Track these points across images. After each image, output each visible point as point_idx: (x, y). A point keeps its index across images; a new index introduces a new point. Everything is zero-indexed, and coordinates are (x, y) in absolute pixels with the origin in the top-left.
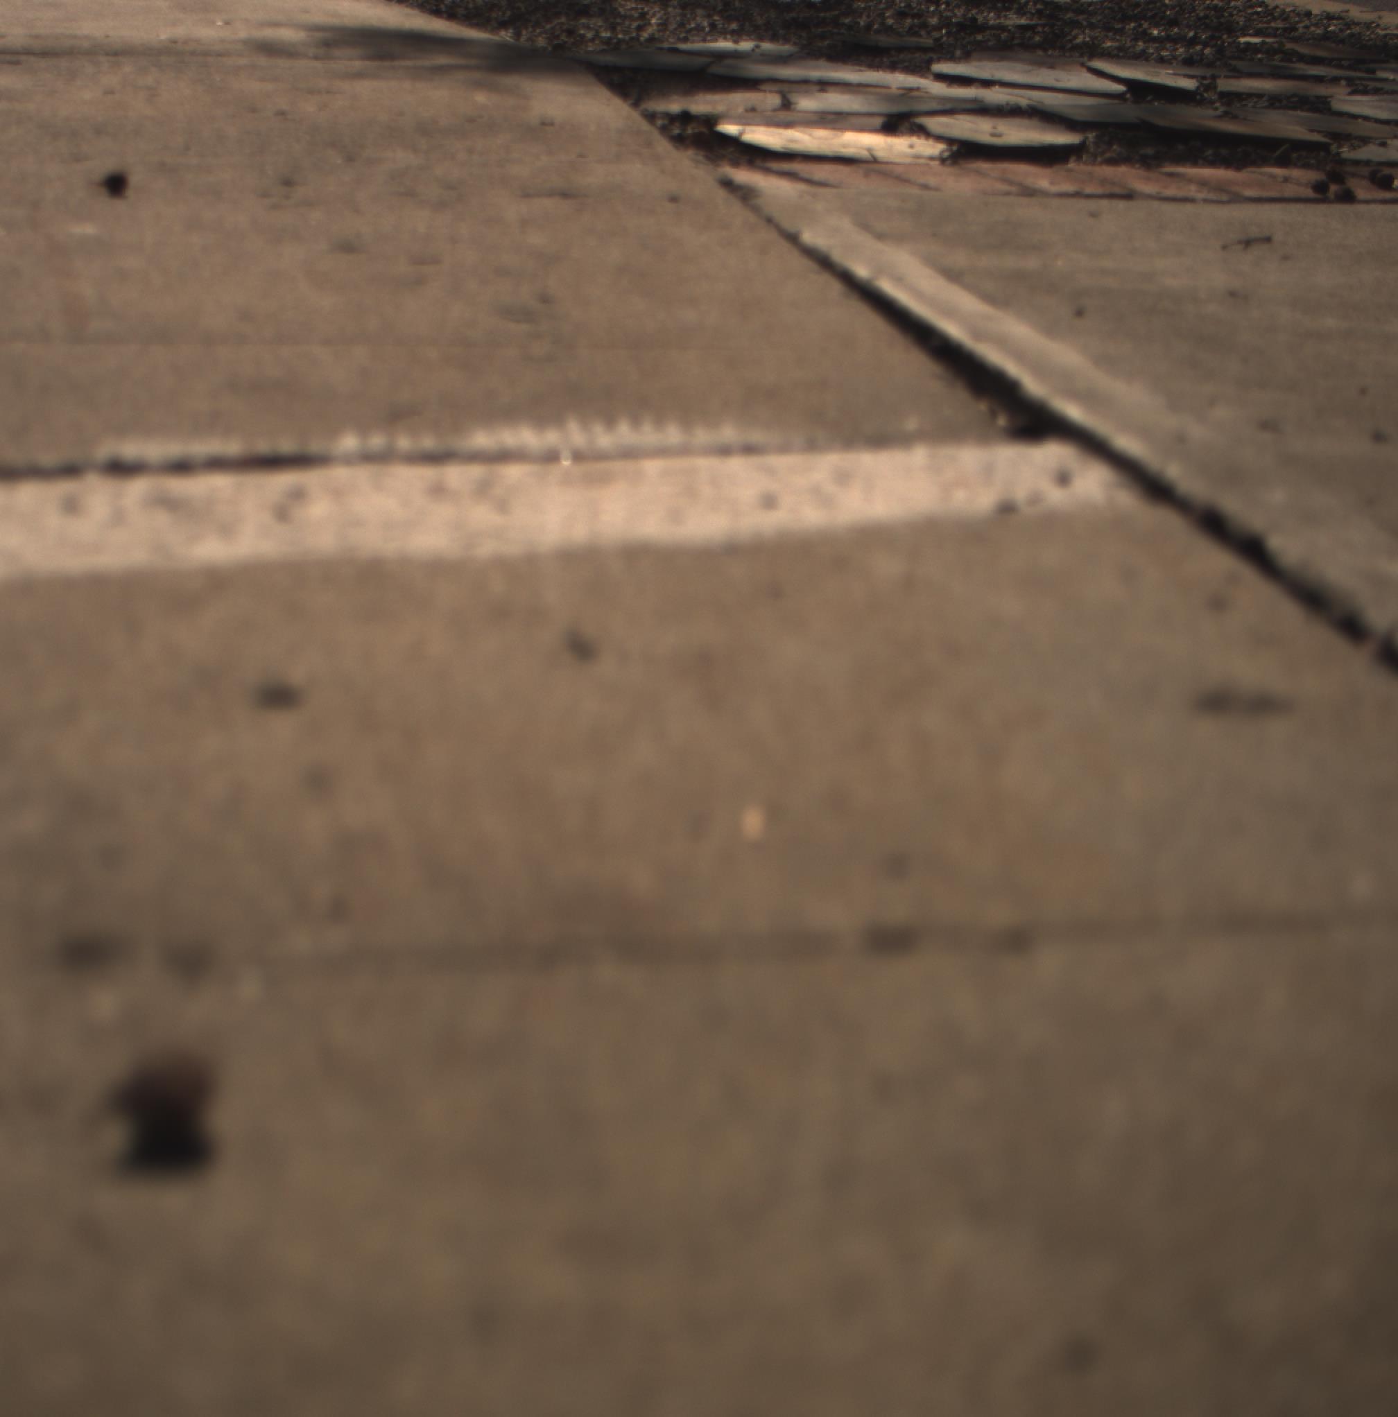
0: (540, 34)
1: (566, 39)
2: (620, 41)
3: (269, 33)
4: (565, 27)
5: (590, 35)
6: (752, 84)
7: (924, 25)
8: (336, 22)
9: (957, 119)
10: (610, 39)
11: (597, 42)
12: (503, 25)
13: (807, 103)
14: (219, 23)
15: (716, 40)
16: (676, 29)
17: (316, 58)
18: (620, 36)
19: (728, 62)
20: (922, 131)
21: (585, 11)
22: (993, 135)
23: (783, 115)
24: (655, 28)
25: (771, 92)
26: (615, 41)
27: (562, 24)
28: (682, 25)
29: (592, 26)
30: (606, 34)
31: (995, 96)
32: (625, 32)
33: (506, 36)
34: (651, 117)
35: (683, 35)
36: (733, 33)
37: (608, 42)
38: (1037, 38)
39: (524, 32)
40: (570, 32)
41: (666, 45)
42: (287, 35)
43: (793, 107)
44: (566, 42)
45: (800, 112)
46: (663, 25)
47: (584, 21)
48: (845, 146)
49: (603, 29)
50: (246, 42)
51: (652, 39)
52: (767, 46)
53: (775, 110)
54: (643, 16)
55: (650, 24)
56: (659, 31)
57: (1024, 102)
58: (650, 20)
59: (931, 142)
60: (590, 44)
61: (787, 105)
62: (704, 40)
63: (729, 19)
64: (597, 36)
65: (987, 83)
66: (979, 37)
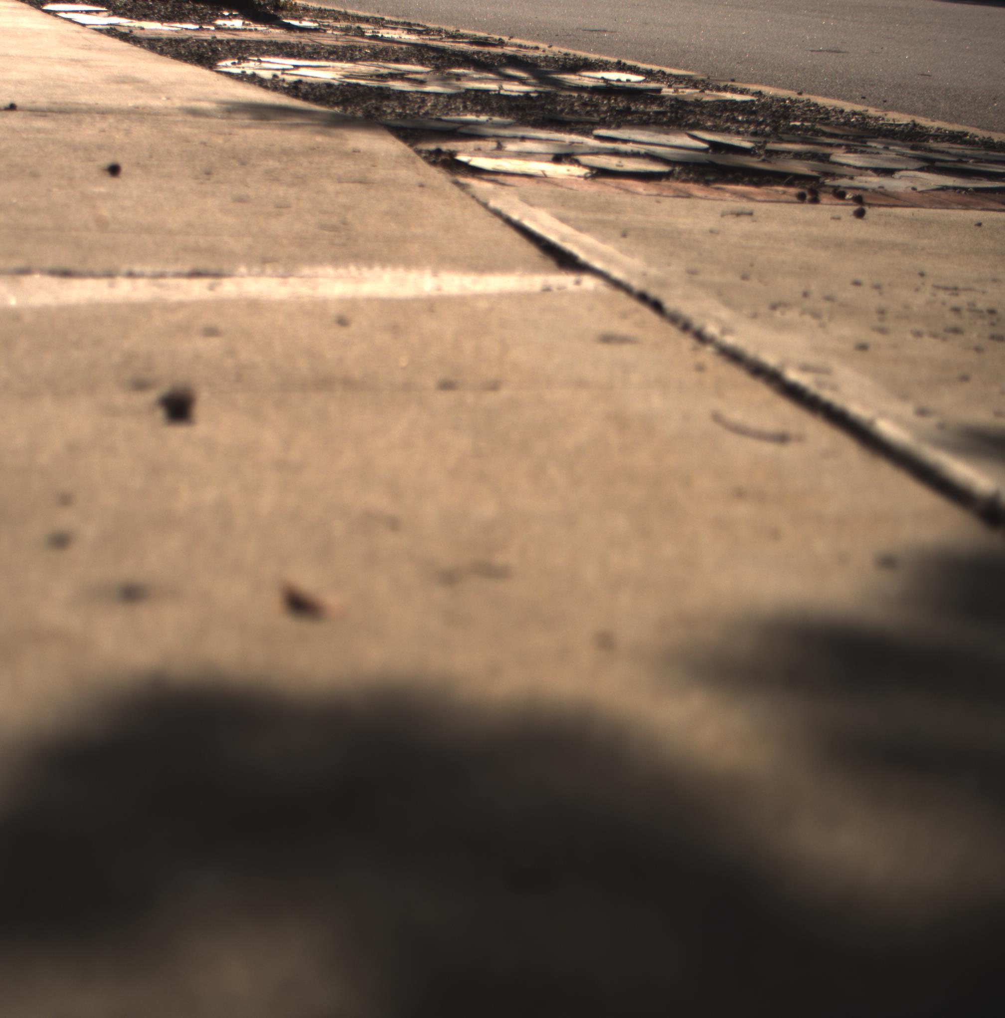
0: (359, 110)
1: (374, 113)
2: (408, 115)
4: (374, 106)
5: (389, 111)
7: (597, 111)
10: (401, 113)
11: (393, 115)
12: (337, 104)
13: (511, 147)
14: (164, 98)
16: (441, 110)
17: (222, 118)
18: (408, 112)
19: (471, 127)
20: (577, 163)
26: (404, 114)
28: (446, 107)
30: (398, 111)
31: (628, 147)
32: (412, 109)
33: (337, 110)
34: (419, 152)
35: (446, 112)
36: (477, 111)
37: (400, 115)
38: (665, 119)
39: (349, 109)
40: (377, 109)
41: (434, 117)
42: (205, 105)
45: (506, 151)
46: (435, 106)
47: (386, 103)
48: (529, 169)
49: (398, 107)
50: (180, 109)
51: (426, 113)
52: (496, 119)
54: (423, 101)
55: (427, 106)
56: (431, 109)
57: (643, 151)
59: (581, 168)
60: (389, 116)
62: (458, 115)
63: (476, 104)
64: (393, 111)
65: (625, 141)
66: (630, 117)
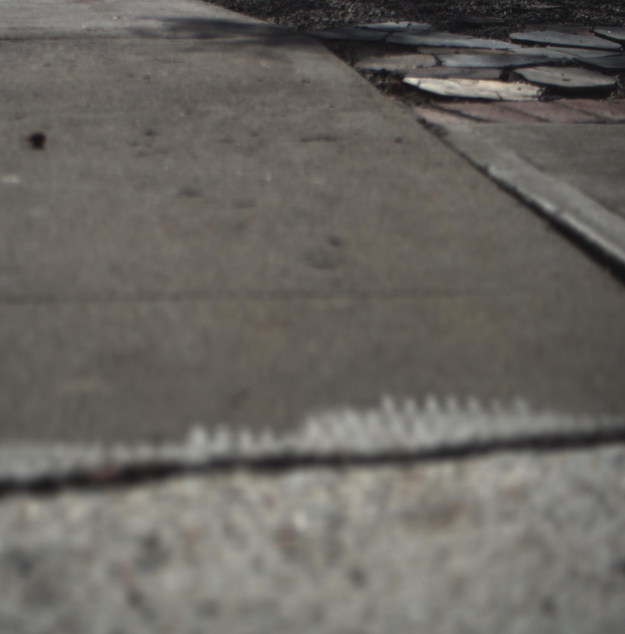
0: (290, 19)
1: (304, 22)
2: (334, 23)
3: (142, 24)
4: (303, 16)
5: (317, 20)
6: (413, 49)
7: (494, 10)
8: (178, 15)
9: (539, 70)
10: (328, 22)
11: (321, 23)
12: (269, 15)
13: (451, 62)
14: (115, 18)
15: (386, 22)
16: (363, 15)
17: (168, 38)
18: (333, 20)
19: (395, 34)
20: (521, 79)
21: (312, 6)
22: (565, 80)
23: (439, 71)
24: (351, 15)
25: (427, 54)
26: (331, 23)
27: (301, 14)
28: (366, 13)
29: (317, 14)
30: (325, 19)
31: (552, 53)
32: (336, 18)
33: (271, 21)
34: (363, 72)
35: (367, 19)
36: (394, 16)
37: (327, 23)
38: (557, 16)
39: (281, 19)
40: (306, 18)
41: (360, 25)
42: (152, 24)
43: (443, 64)
44: (304, 24)
45: (448, 67)
46: (356, 14)
47: (312, 12)
48: (482, 90)
49: (323, 16)
50: (129, 29)
51: (351, 22)
52: (414, 24)
53: (433, 66)
54: (343, 8)
55: (348, 13)
56: (354, 16)
57: (570, 57)
58: (347, 10)
59: (529, 86)
60: (317, 25)
61: (439, 63)
62: (380, 22)
63: (390, 9)
64: (321, 20)
65: (543, 45)
66: (525, 16)
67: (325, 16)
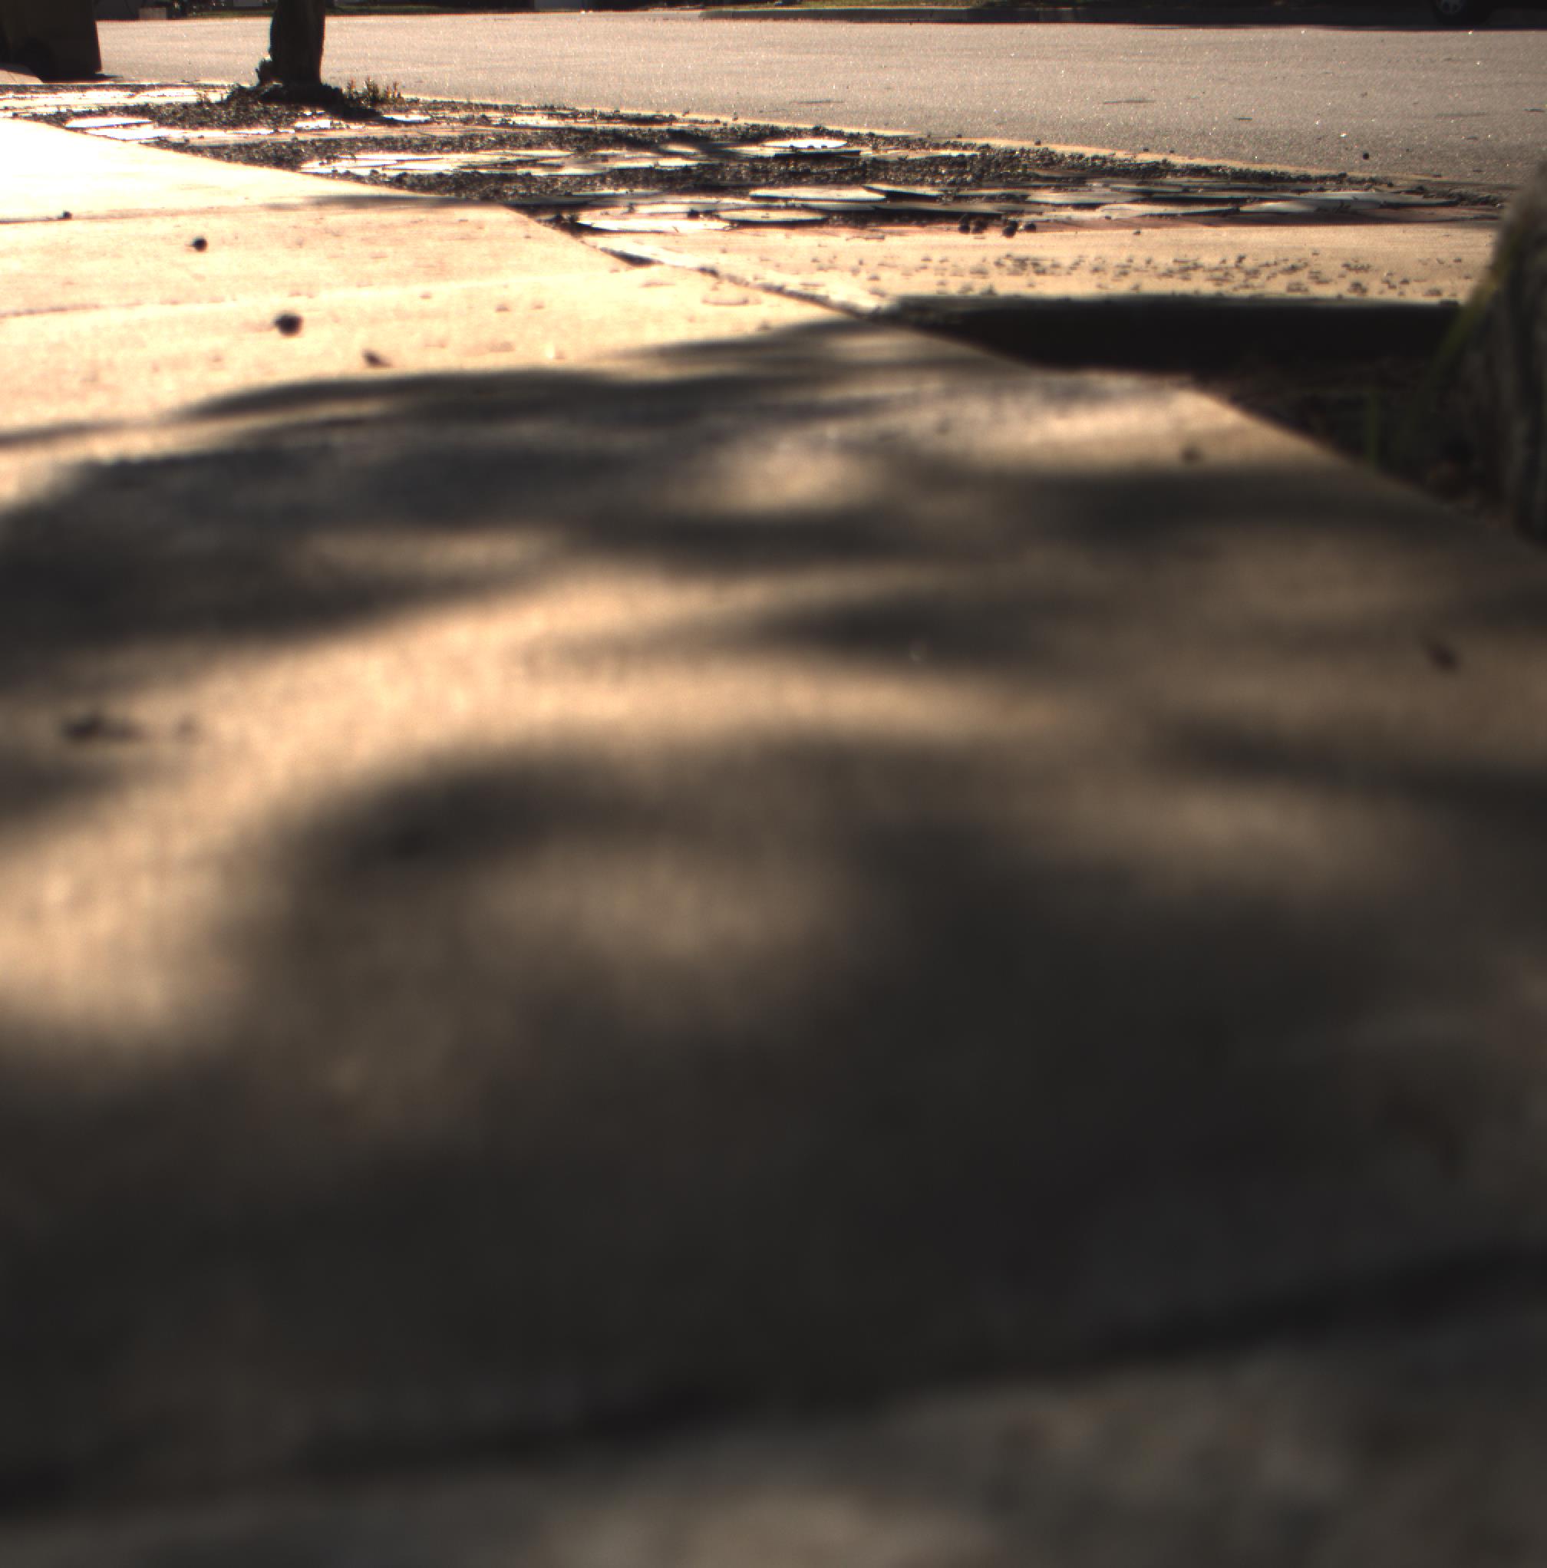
18: (533, 192)
19: (606, 198)
20: (718, 218)
23: (625, 216)
25: (624, 208)
37: (523, 194)
43: (633, 212)
47: (508, 185)
53: (622, 214)
61: (630, 212)
67: (523, 189)
